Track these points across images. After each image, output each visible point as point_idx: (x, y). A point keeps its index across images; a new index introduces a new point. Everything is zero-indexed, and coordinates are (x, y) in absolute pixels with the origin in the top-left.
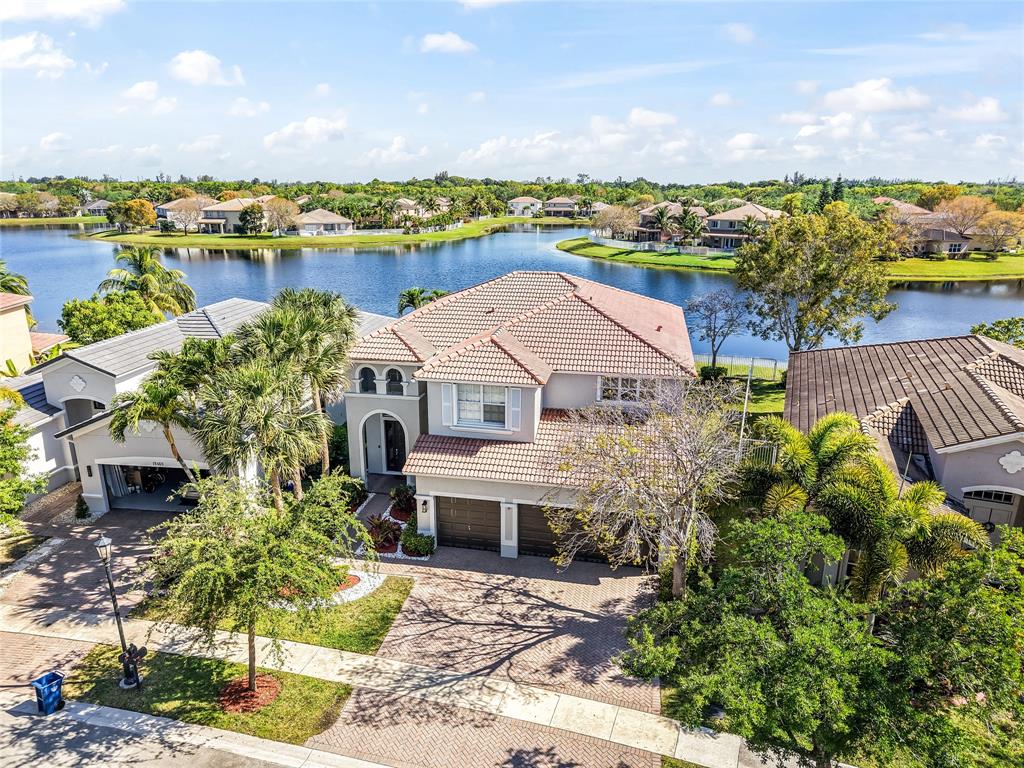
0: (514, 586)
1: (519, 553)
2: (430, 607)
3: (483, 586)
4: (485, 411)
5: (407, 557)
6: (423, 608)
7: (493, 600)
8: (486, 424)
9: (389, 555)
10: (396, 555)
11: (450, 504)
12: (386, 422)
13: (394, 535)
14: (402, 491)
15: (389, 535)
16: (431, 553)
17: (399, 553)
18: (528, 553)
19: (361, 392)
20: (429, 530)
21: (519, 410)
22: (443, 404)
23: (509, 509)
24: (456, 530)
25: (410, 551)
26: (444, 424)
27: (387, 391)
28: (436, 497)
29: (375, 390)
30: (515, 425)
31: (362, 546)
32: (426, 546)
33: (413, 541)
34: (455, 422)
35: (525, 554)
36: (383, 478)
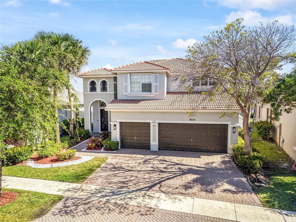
1: (159, 149)
3: (143, 159)
4: (142, 87)
5: (106, 151)
6: (112, 166)
7: (148, 163)
8: (143, 92)
9: (99, 151)
10: (101, 151)
11: (127, 127)
12: (101, 110)
13: (100, 144)
14: (106, 133)
15: (98, 143)
16: (117, 149)
17: (102, 150)
18: (163, 149)
19: (90, 92)
20: (117, 139)
21: (158, 84)
22: (124, 84)
23: (154, 125)
24: (130, 140)
25: (107, 149)
26: (124, 94)
27: (101, 90)
28: (120, 122)
29: (96, 90)
30: (156, 92)
31: (85, 149)
32: (115, 145)
33: (109, 143)
34: (129, 92)
35: (162, 150)
36: (99, 134)
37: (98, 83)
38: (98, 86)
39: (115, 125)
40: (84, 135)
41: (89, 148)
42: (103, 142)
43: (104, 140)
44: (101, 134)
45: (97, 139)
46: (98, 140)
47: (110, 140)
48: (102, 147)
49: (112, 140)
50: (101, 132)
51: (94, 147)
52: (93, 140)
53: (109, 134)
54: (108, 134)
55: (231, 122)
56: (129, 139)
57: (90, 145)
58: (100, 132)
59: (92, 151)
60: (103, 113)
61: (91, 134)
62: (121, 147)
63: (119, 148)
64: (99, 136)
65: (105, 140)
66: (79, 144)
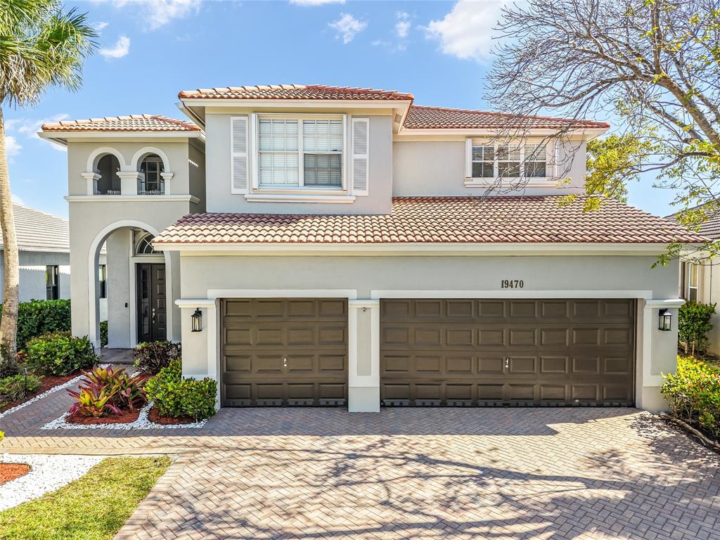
0: (389, 449)
1: (383, 406)
2: (198, 506)
3: (323, 457)
4: (305, 169)
5: (157, 426)
6: (177, 512)
7: (356, 478)
8: (306, 187)
9: (127, 427)
10: (135, 425)
11: (249, 319)
12: (139, 266)
13: (133, 392)
14: (158, 346)
15: (123, 392)
16: (211, 413)
17: (142, 421)
18: (397, 402)
19: (95, 194)
20: (206, 371)
21: (366, 156)
22: (234, 155)
23: (365, 309)
24: (260, 371)
25: (165, 416)
26: (234, 191)
27: (139, 188)
28: (221, 299)
29: (120, 190)
30: (359, 185)
31: (62, 419)
32: (200, 397)
33: (170, 389)
34: (255, 185)
35: (392, 406)
36: (129, 352)
37: (128, 163)
38: (129, 175)
39: (198, 314)
40: (67, 358)
41: (80, 415)
42: (144, 384)
43: (149, 375)
44: (136, 353)
45: (120, 373)
46: (121, 378)
47: (177, 374)
48: (141, 407)
49: (186, 375)
50: (139, 347)
51: (106, 410)
52: (99, 380)
53: (170, 353)
54: (165, 351)
55: (651, 291)
56: (256, 369)
57: (85, 399)
58: (134, 344)
59: (93, 426)
60: (145, 277)
61: (98, 353)
62: (224, 405)
63: (217, 407)
64: (130, 360)
65: (154, 374)
66: (42, 396)
